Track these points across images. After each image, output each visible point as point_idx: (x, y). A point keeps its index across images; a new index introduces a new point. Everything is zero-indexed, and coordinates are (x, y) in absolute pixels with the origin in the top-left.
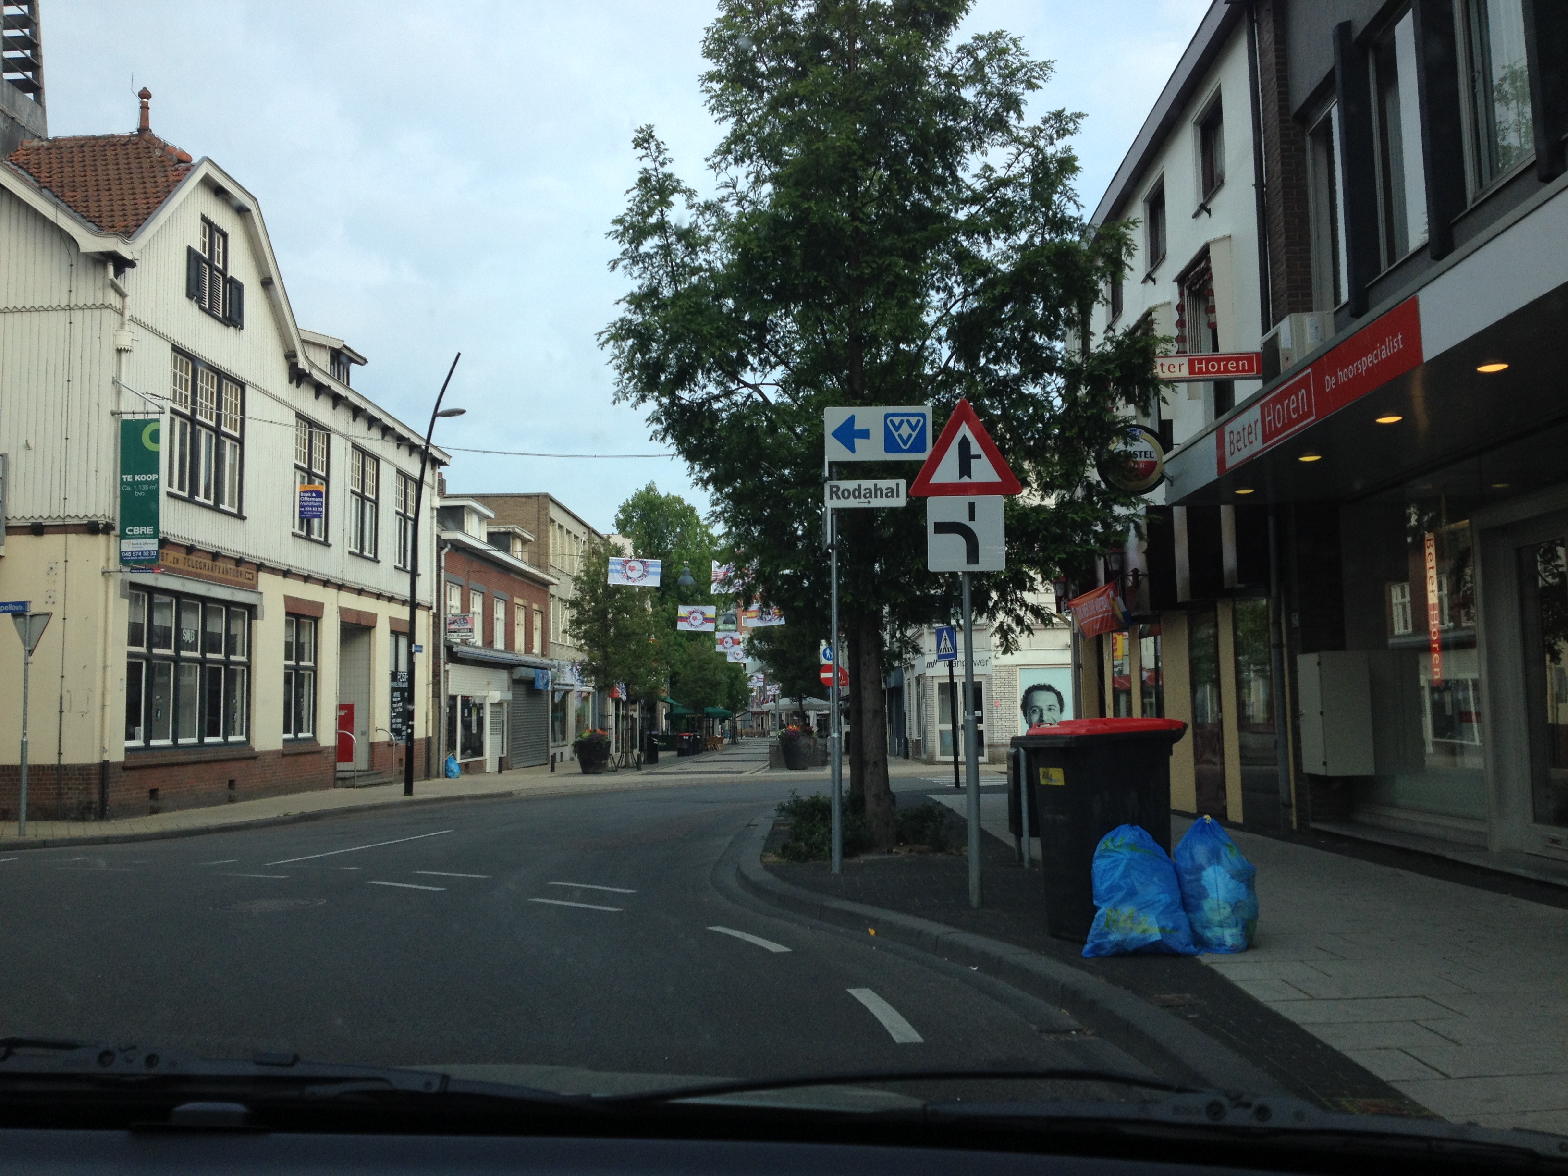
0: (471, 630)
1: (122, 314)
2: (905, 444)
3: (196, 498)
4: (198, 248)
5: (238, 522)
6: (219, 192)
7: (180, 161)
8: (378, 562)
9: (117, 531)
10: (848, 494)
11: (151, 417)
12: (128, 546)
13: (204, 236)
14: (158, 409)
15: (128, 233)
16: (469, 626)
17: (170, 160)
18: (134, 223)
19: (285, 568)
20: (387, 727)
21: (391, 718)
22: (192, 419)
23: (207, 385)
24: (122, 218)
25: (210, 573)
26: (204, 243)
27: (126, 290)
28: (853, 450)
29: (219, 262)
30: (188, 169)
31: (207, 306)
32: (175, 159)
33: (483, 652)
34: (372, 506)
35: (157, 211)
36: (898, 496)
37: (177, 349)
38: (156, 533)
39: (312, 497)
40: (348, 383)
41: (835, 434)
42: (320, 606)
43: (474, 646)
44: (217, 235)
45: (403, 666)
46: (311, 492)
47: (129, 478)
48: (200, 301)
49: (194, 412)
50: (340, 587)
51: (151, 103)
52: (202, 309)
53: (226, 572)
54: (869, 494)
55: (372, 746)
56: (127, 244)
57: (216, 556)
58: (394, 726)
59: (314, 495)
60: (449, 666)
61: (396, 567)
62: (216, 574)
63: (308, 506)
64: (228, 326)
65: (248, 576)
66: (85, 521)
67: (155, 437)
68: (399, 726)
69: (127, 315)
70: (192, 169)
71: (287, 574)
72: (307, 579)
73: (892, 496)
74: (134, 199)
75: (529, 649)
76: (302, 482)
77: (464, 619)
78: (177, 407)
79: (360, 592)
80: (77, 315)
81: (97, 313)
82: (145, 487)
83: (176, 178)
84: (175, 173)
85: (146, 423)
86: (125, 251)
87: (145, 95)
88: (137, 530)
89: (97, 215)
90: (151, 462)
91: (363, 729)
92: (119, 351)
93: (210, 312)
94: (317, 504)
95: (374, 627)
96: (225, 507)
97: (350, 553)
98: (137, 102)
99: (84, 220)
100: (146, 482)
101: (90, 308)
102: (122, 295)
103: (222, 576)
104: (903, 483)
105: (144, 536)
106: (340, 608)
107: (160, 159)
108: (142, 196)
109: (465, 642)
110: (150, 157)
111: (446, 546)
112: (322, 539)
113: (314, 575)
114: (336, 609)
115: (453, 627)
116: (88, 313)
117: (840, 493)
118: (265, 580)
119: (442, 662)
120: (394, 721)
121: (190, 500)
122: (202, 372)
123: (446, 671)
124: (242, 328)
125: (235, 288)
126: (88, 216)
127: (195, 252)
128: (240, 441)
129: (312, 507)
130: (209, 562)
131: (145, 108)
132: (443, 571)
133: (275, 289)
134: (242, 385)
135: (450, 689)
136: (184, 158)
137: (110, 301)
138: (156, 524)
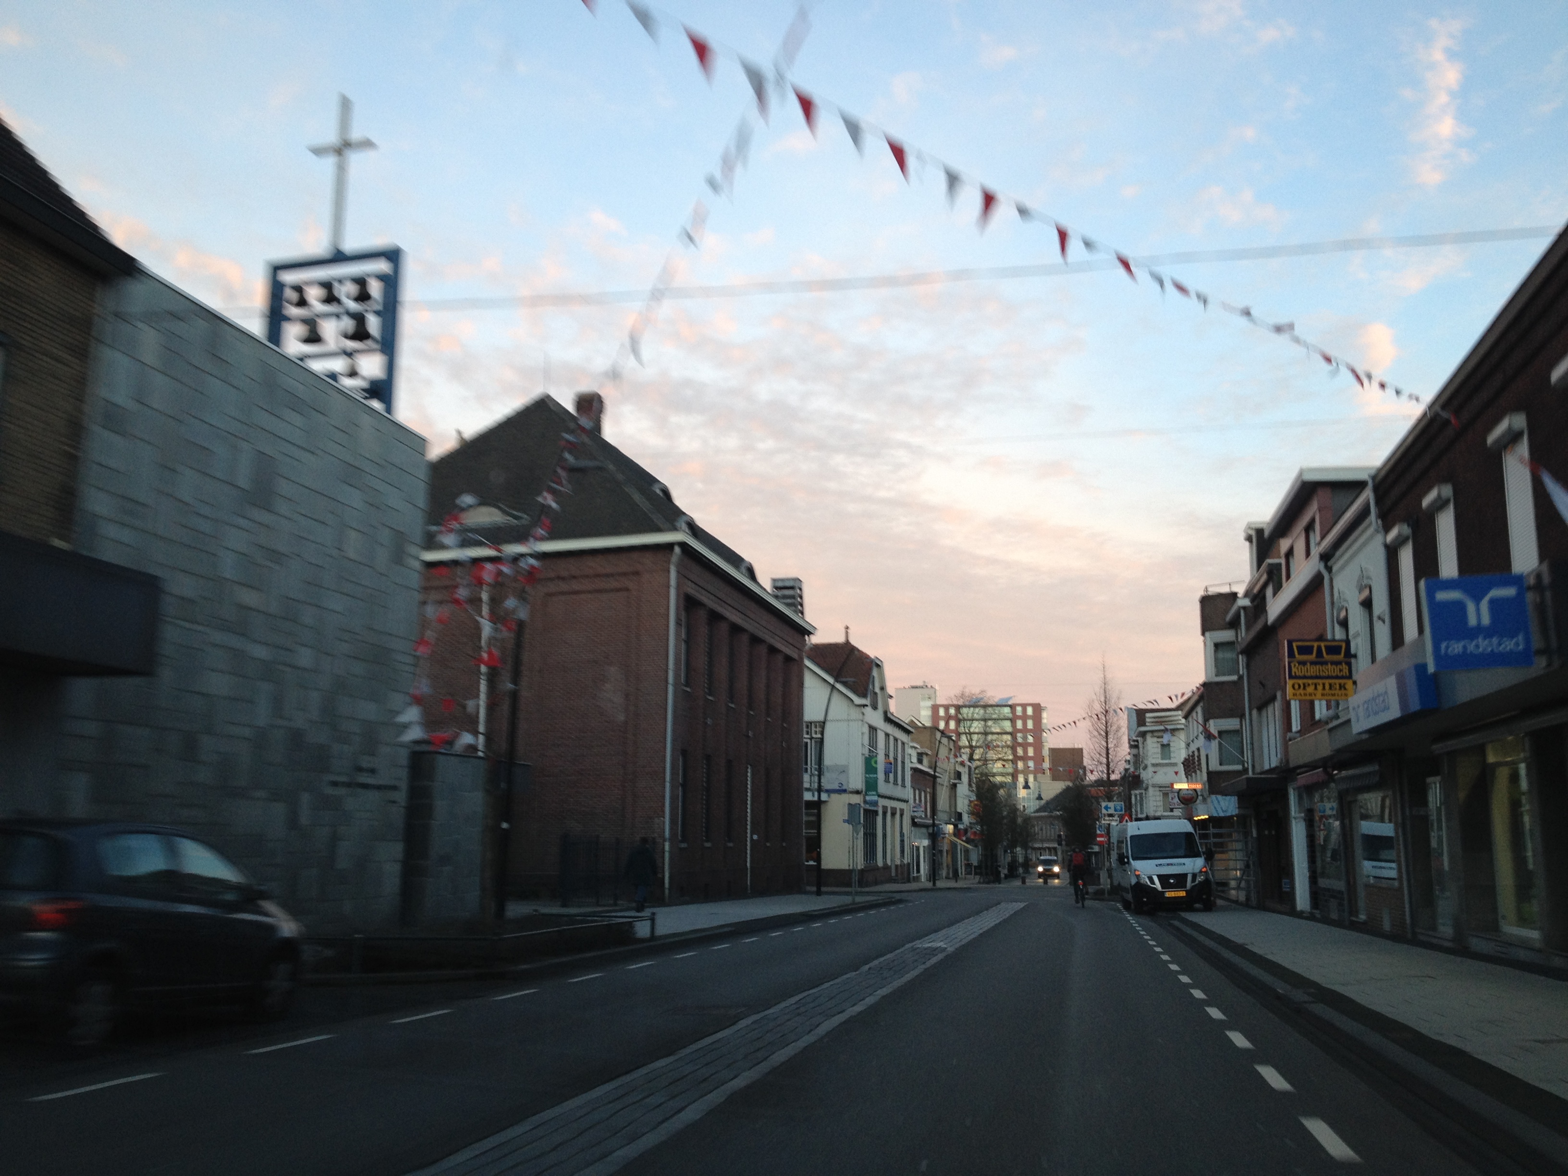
1: (863, 721)
7: (866, 658)
9: (864, 793)
12: (868, 798)
33: (922, 820)
37: (870, 727)
45: (902, 830)
47: (867, 776)
50: (892, 799)
51: (849, 631)
60: (913, 828)
66: (855, 790)
67: (876, 763)
79: (895, 799)
80: (851, 722)
81: (856, 721)
84: (865, 663)
87: (847, 628)
88: (870, 793)
90: (874, 771)
91: (895, 858)
92: (862, 733)
93: (873, 708)
97: (893, 783)
98: (844, 631)
100: (874, 776)
102: (863, 715)
105: (874, 795)
109: (920, 817)
110: (855, 655)
112: (889, 778)
113: (887, 795)
119: (911, 826)
122: (871, 731)
123: (912, 831)
124: (878, 710)
131: (847, 633)
136: (864, 654)
137: (861, 717)
138: (877, 790)
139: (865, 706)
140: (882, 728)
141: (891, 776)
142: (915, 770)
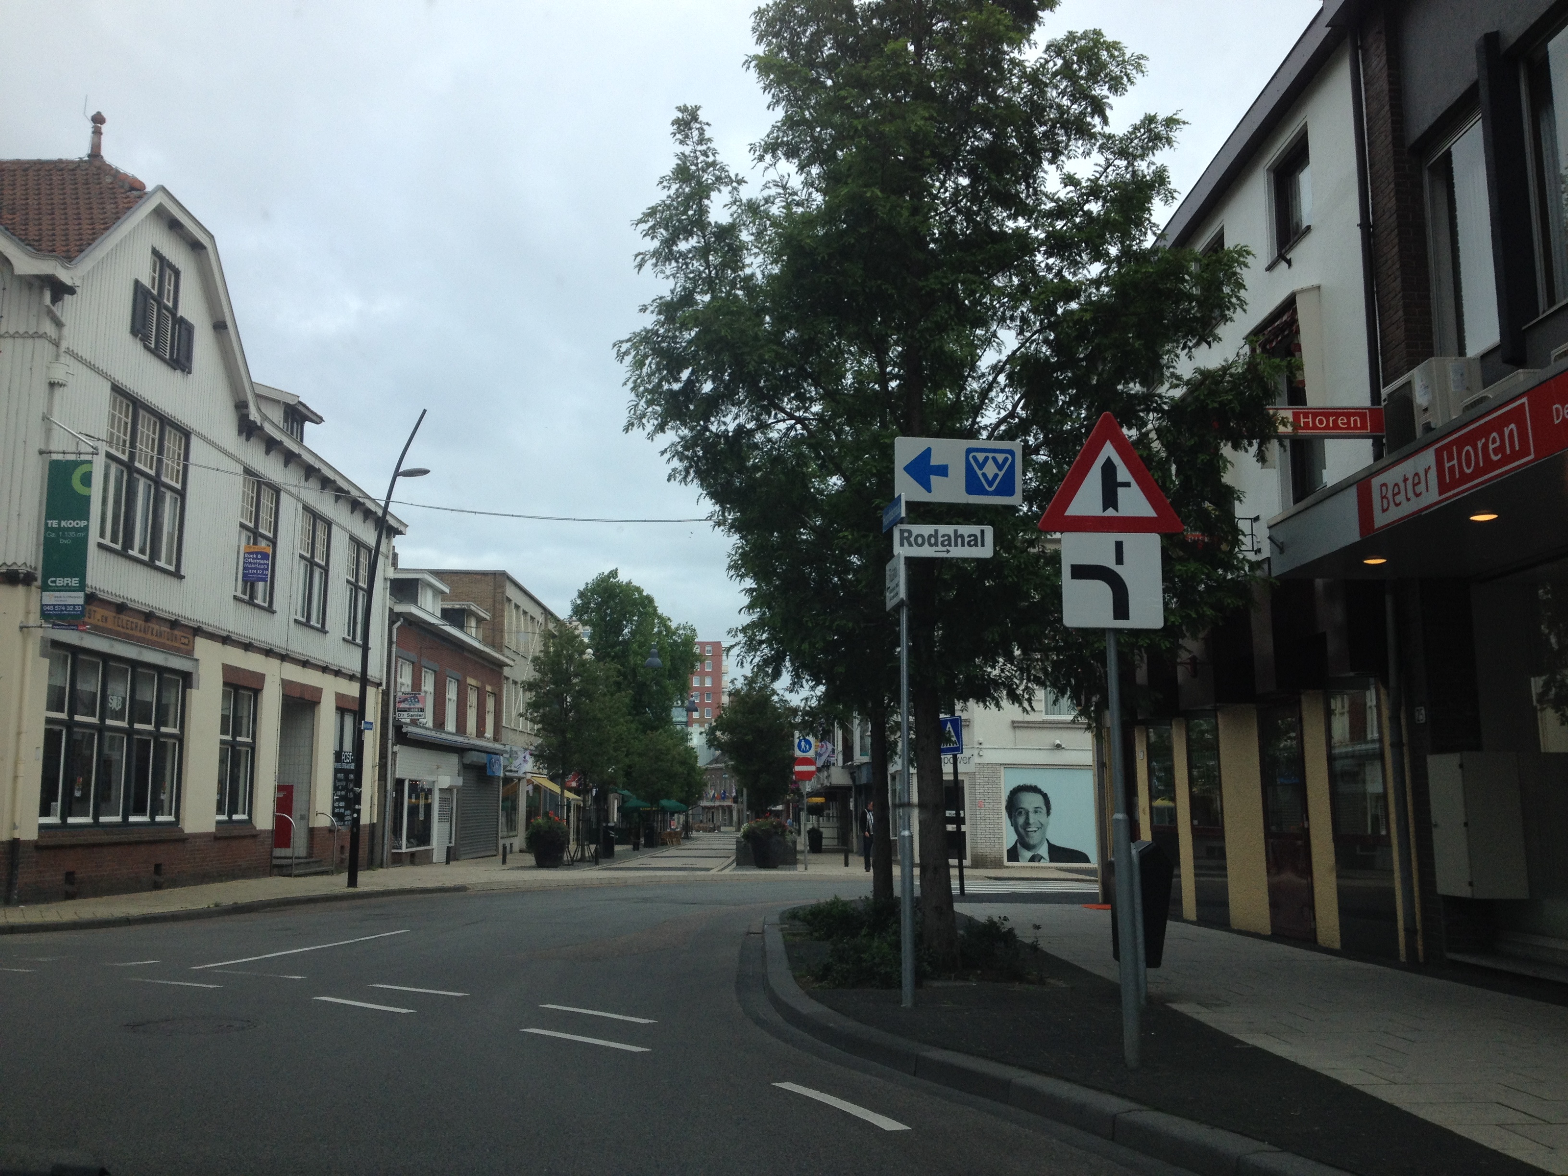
0: (422, 710)
1: (57, 345)
2: (990, 484)
3: (130, 552)
4: (146, 281)
5: (174, 581)
6: (174, 226)
7: (132, 189)
8: (326, 632)
9: (39, 583)
10: (922, 540)
11: (83, 457)
12: (50, 598)
13: (154, 271)
14: (91, 450)
15: (68, 258)
16: (420, 705)
17: (122, 187)
18: (76, 248)
19: (225, 634)
20: (329, 811)
21: (334, 801)
22: (129, 467)
23: (147, 430)
24: (64, 243)
25: (139, 634)
26: (154, 279)
27: (63, 319)
28: (929, 490)
29: (168, 300)
30: (140, 197)
31: (153, 346)
32: (127, 187)
33: (433, 734)
34: (321, 573)
35: (103, 237)
36: (983, 545)
37: (117, 390)
38: (82, 587)
39: (257, 558)
40: (302, 440)
41: (908, 469)
42: (261, 677)
43: (426, 728)
44: (168, 272)
45: (348, 746)
46: (257, 553)
47: (54, 523)
48: (145, 339)
49: (132, 456)
50: (284, 657)
51: (104, 128)
52: (147, 347)
53: (160, 634)
54: (948, 541)
55: (312, 831)
56: (67, 268)
57: (149, 616)
58: (336, 811)
59: (259, 556)
60: (396, 748)
61: (344, 639)
62: (149, 636)
63: (251, 569)
64: (175, 369)
65: (184, 640)
67: (87, 480)
68: (342, 810)
69: (64, 345)
70: (145, 197)
71: (226, 640)
72: (248, 647)
73: (976, 545)
74: (79, 224)
75: (480, 733)
76: (249, 543)
77: (415, 697)
78: (113, 452)
79: (305, 664)
80: (7, 343)
81: (30, 342)
82: (72, 534)
83: (126, 206)
84: (126, 201)
85: (76, 464)
86: (65, 276)
87: (98, 120)
88: (61, 582)
89: (37, 238)
90: (80, 507)
91: (303, 813)
92: (52, 385)
93: (155, 352)
94: (262, 567)
95: (319, 703)
96: (161, 564)
97: (296, 621)
98: (89, 126)
99: (22, 244)
100: (74, 529)
101: (22, 337)
102: (59, 324)
103: (155, 638)
104: (989, 531)
105: (67, 588)
106: (283, 680)
107: (110, 186)
108: (88, 222)
109: (414, 723)
110: (99, 183)
111: (399, 620)
112: (266, 605)
113: (256, 644)
114: (278, 681)
115: (403, 705)
116: (19, 341)
117: (912, 539)
118: (202, 646)
119: (390, 742)
120: (336, 804)
121: (123, 554)
122: (144, 417)
123: (394, 753)
124: (190, 372)
125: (185, 329)
126: (26, 239)
127: (142, 285)
128: (182, 494)
129: (257, 569)
130: (141, 623)
131: (97, 133)
132: (394, 646)
133: (228, 334)
134: (186, 434)
135: (397, 773)
136: (137, 186)
138: (82, 576)
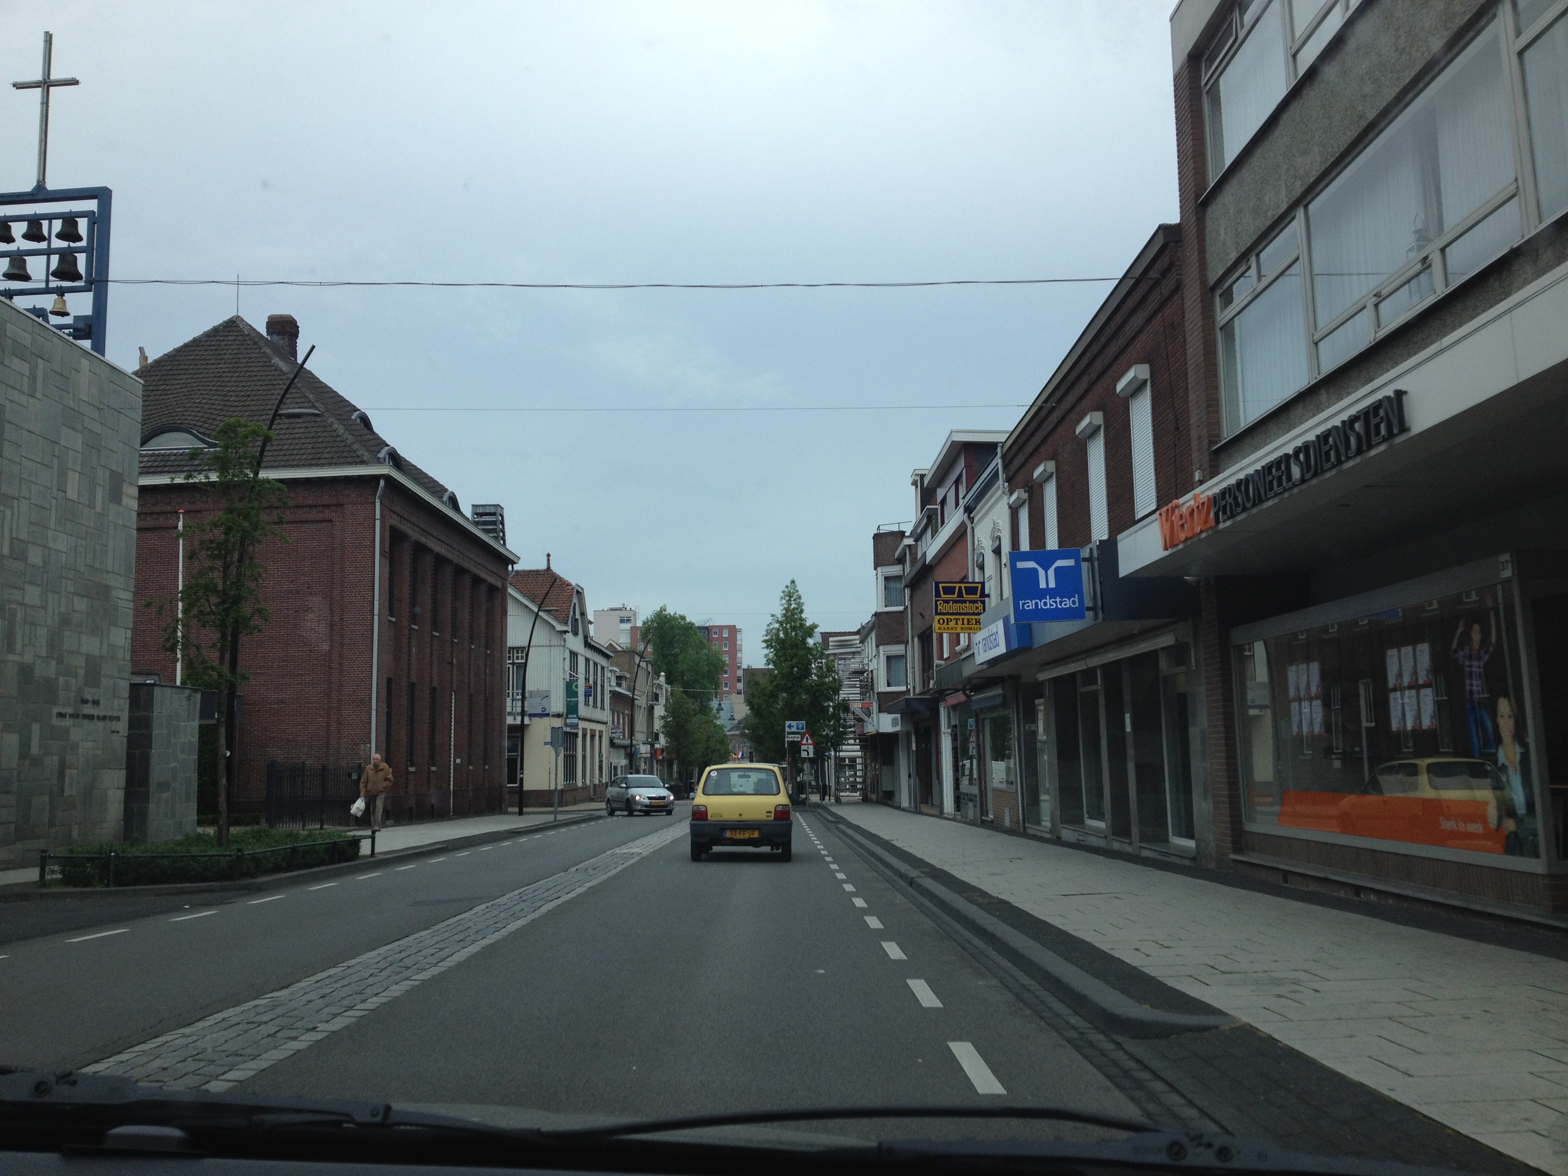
1: (564, 646)
7: (568, 585)
9: (564, 716)
12: (568, 721)
17: (563, 584)
33: (620, 741)
37: (570, 653)
42: (587, 730)
47: (568, 699)
50: (591, 721)
51: (550, 558)
60: (611, 749)
61: (601, 708)
66: (557, 713)
74: (561, 605)
79: (594, 721)
80: (552, 648)
81: (559, 647)
82: (573, 702)
83: (569, 594)
84: (565, 588)
87: (549, 555)
88: (571, 716)
90: (575, 695)
91: (594, 778)
92: (563, 659)
97: (593, 706)
98: (545, 557)
100: (574, 700)
101: (556, 646)
102: (565, 641)
105: (574, 718)
110: (555, 582)
112: (588, 704)
113: (587, 718)
119: (609, 747)
122: (572, 655)
123: (610, 752)
124: (578, 634)
131: (549, 560)
132: (609, 705)
134: (576, 654)
136: (565, 581)
137: (563, 644)
138: (577, 714)
139: (566, 632)
140: (583, 653)
141: (591, 699)
142: (614, 694)
